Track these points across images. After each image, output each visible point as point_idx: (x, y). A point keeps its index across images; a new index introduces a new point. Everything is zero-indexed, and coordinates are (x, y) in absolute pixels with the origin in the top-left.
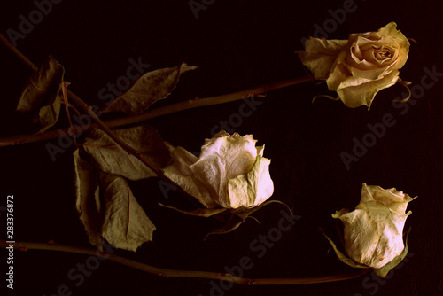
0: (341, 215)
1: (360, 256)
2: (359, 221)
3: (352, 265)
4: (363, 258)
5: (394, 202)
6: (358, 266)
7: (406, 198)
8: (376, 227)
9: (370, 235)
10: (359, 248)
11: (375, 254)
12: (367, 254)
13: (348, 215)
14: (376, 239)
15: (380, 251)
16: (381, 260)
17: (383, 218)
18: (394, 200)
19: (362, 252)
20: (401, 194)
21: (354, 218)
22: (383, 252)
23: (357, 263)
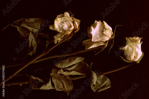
0: (122, 48)
1: (131, 59)
2: (128, 48)
3: (129, 62)
4: (132, 59)
5: (137, 41)
6: (131, 62)
7: (139, 38)
8: (133, 49)
9: (132, 52)
10: (130, 56)
11: (135, 57)
12: (132, 58)
13: (124, 48)
14: (134, 52)
15: (136, 56)
16: (137, 58)
17: (135, 46)
18: (136, 40)
19: (131, 57)
20: (138, 38)
21: (126, 48)
22: (137, 56)
23: (130, 61)
